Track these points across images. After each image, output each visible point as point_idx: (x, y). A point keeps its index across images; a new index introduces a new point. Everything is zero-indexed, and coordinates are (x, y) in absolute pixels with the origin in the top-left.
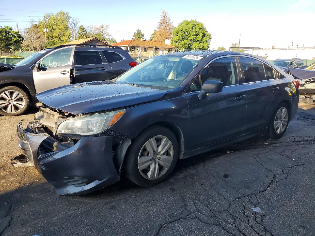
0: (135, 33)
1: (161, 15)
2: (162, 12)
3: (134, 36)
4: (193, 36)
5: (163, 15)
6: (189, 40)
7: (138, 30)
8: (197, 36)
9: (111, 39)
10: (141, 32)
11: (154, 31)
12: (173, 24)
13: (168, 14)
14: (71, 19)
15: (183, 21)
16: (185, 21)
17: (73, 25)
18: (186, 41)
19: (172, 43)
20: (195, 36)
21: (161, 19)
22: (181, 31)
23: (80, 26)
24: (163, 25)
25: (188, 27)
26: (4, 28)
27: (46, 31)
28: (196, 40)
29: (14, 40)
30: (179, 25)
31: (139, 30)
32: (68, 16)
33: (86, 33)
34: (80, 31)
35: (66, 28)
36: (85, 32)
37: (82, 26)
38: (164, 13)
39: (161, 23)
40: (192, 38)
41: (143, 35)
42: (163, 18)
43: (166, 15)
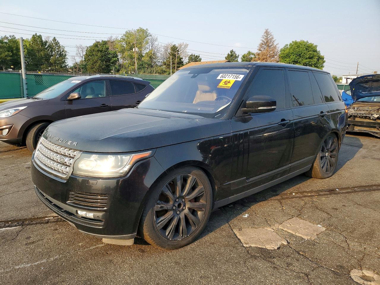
0: (228, 54)
1: (263, 35)
2: (265, 31)
3: (226, 58)
4: (306, 59)
5: (266, 34)
7: (232, 51)
10: (235, 53)
11: (248, 52)
12: (277, 45)
14: (149, 37)
15: (292, 42)
16: (295, 42)
21: (262, 39)
24: (265, 46)
28: (310, 63)
29: (113, 61)
32: (148, 34)
34: (171, 52)
36: (177, 52)
37: (174, 46)
41: (237, 57)
42: (265, 38)
43: (270, 35)
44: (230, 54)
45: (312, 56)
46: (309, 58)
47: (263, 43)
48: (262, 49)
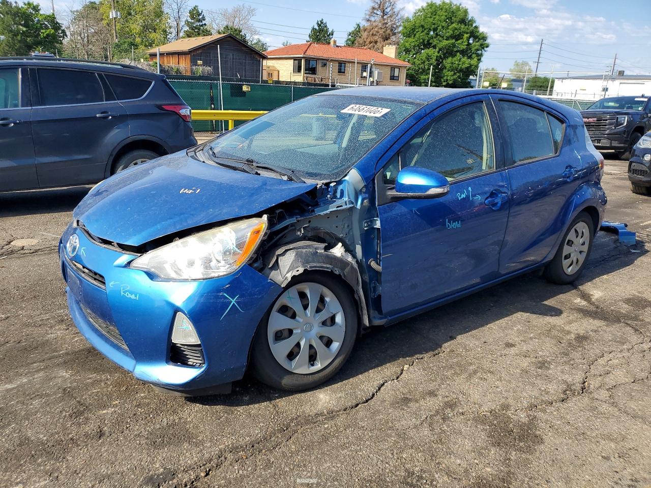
0: (313, 28)
3: (310, 35)
6: (437, 49)
7: (320, 23)
8: (457, 40)
9: (255, 41)
10: (326, 26)
11: (356, 26)
15: (425, 5)
16: (431, 5)
17: (175, 6)
18: (430, 51)
19: (398, 54)
20: (454, 41)
22: (422, 26)
23: (190, 8)
24: (379, 13)
25: (437, 17)
26: (23, 6)
27: (115, 16)
28: (455, 49)
29: (45, 35)
30: (415, 13)
31: (322, 23)
33: (205, 24)
34: (190, 20)
35: (159, 14)
36: (202, 22)
37: (195, 8)
39: (374, 8)
40: (445, 43)
41: (330, 34)
44: (317, 28)
45: (457, 32)
46: (452, 37)
47: (377, 6)
48: (373, 19)
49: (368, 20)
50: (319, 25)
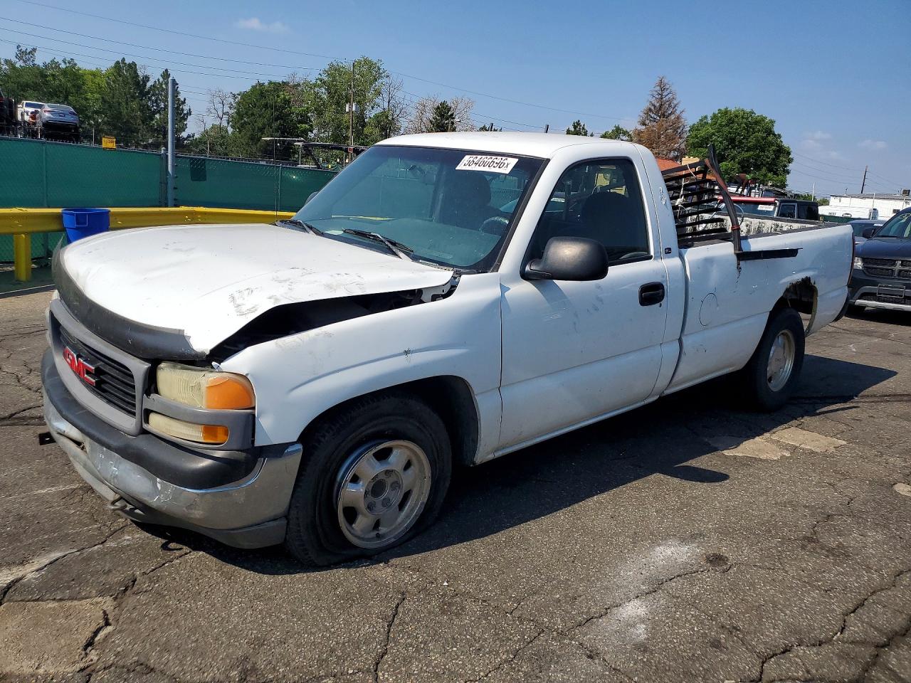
1: (652, 89)
2: (657, 81)
5: (658, 88)
6: (737, 161)
7: (575, 124)
10: (583, 128)
12: (684, 115)
13: (673, 88)
14: (385, 80)
15: (717, 112)
16: (724, 112)
18: (728, 164)
24: (655, 116)
27: (352, 109)
29: (299, 131)
30: (701, 120)
31: (578, 123)
32: (381, 71)
37: (444, 103)
38: (662, 86)
39: (650, 110)
40: (745, 155)
42: (657, 96)
43: (668, 91)
45: (762, 143)
49: (644, 124)
50: (575, 127)
